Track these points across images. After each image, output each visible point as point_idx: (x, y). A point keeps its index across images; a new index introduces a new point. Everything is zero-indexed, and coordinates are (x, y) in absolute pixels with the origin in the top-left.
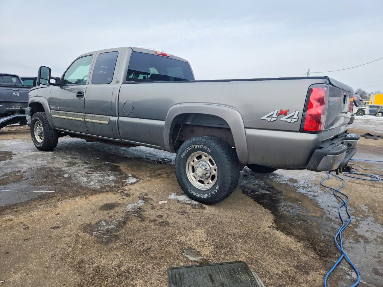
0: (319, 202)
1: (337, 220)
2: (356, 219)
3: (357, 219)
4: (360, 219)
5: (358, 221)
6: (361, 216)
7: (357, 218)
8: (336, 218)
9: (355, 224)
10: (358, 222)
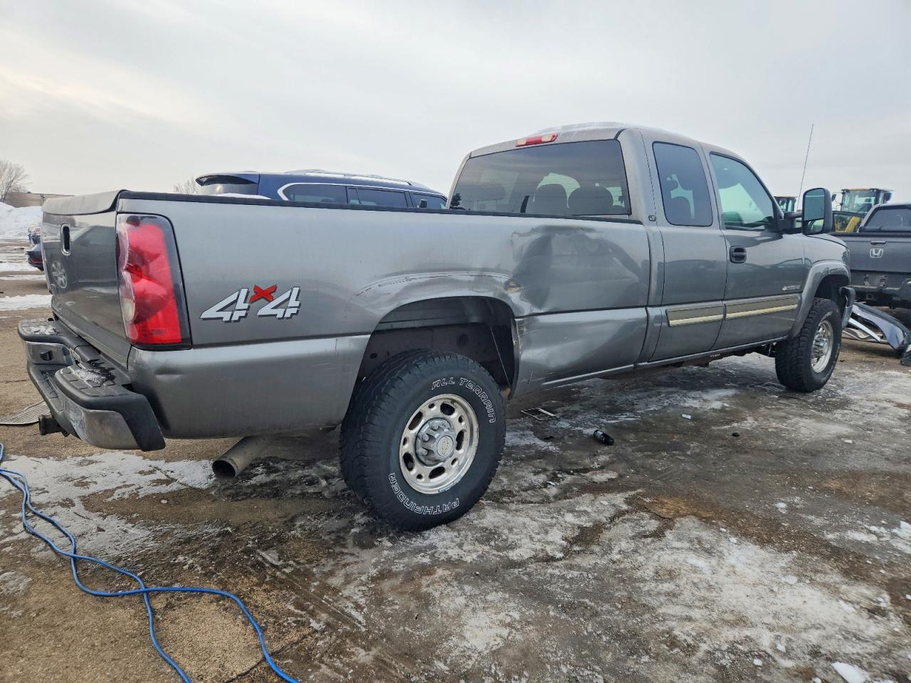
0: (133, 527)
1: (52, 511)
2: (17, 534)
3: (13, 534)
4: (7, 539)
5: (5, 532)
6: (8, 549)
7: (15, 538)
8: (55, 514)
9: (10, 522)
10: (7, 529)
